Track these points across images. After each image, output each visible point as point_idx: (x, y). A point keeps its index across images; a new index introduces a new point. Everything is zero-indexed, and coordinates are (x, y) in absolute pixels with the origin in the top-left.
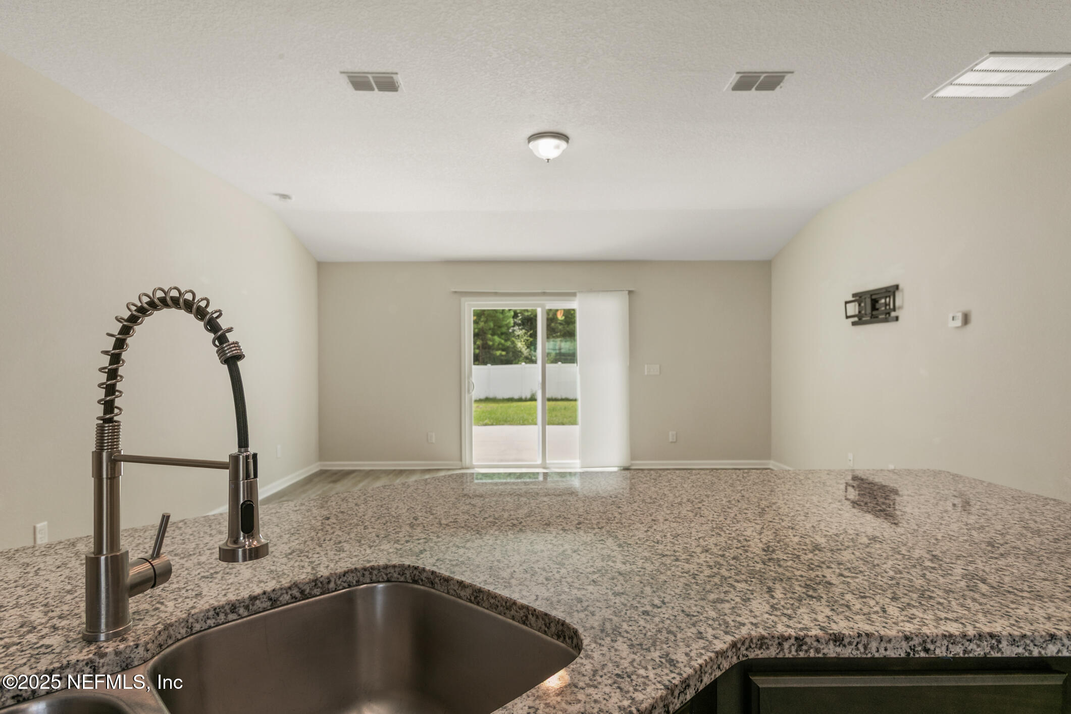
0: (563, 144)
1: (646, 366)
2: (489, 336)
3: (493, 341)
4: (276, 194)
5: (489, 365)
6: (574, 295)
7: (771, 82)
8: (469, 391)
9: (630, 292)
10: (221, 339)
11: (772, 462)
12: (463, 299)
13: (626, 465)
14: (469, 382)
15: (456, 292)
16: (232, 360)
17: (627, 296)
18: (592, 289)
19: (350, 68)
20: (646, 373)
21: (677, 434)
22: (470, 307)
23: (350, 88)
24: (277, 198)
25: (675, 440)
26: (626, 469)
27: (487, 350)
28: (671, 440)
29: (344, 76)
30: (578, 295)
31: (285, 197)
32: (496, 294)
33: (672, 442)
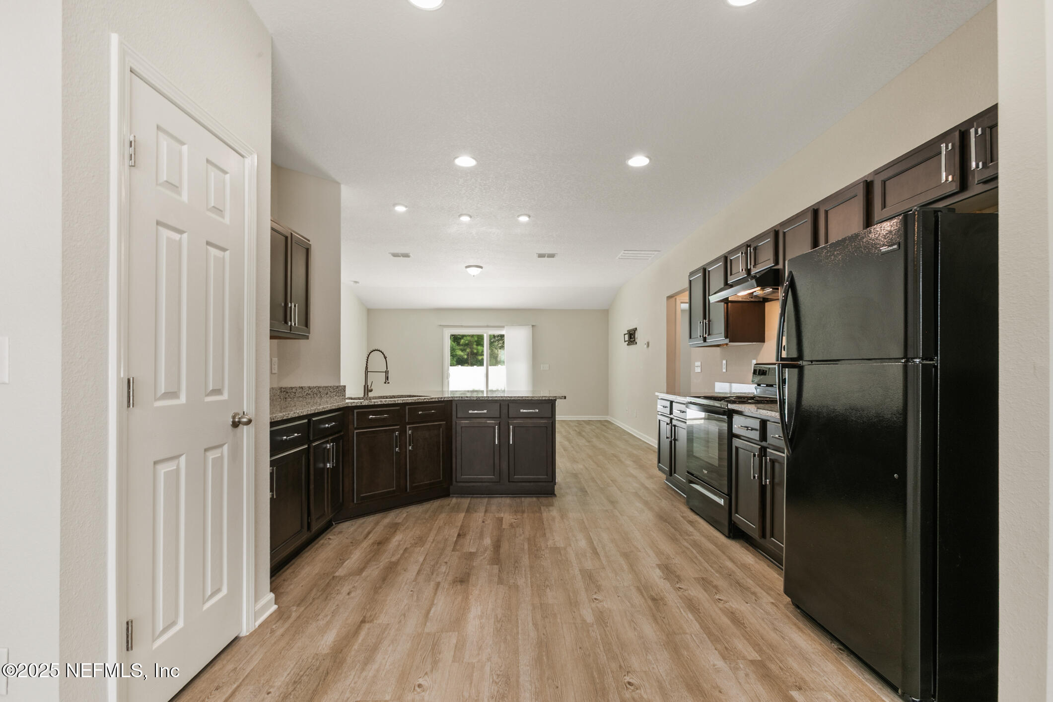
0: (480, 269)
1: (542, 365)
2: (475, 346)
3: (477, 349)
5: (475, 367)
6: (503, 327)
7: (552, 256)
8: (447, 378)
9: (533, 326)
10: (384, 356)
11: (609, 417)
12: (444, 329)
14: (447, 373)
15: (440, 325)
16: (385, 358)
17: (531, 328)
18: (513, 324)
19: (392, 252)
20: (542, 369)
22: (447, 333)
23: (392, 257)
27: (474, 356)
29: (390, 254)
30: (505, 327)
31: (356, 282)
32: (462, 326)
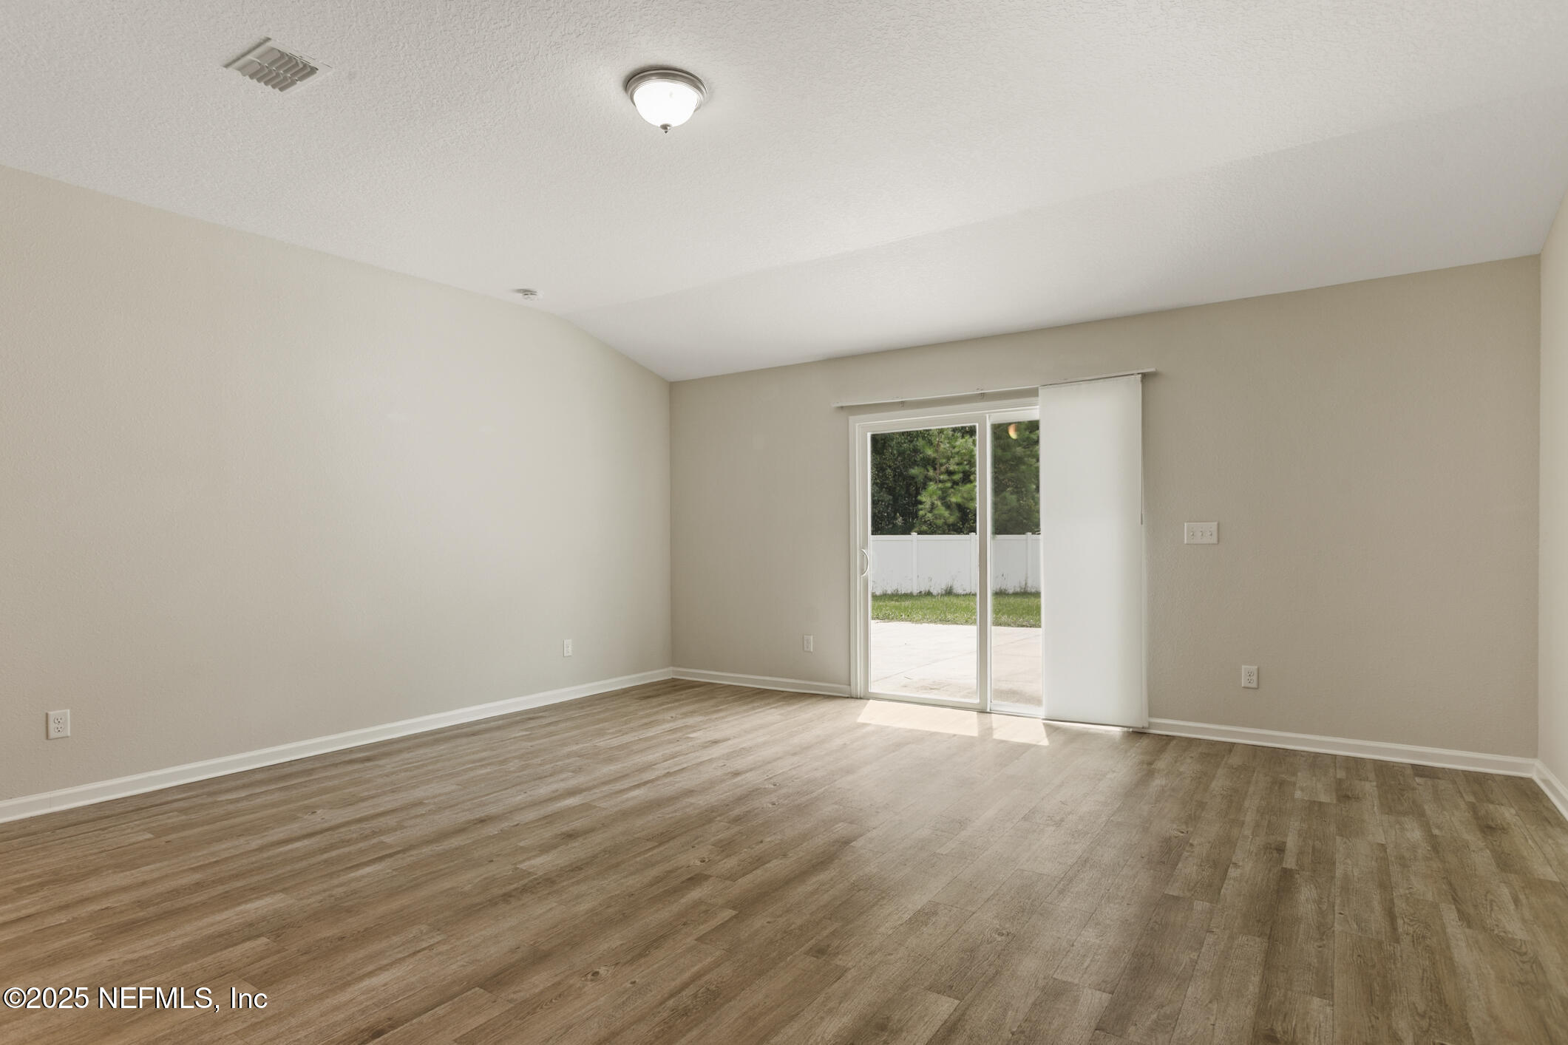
1: (1185, 524)
4: (519, 291)
6: (1033, 393)
8: (861, 570)
9: (1145, 376)
12: (852, 419)
13: (1139, 723)
14: (861, 555)
15: (842, 407)
17: (1142, 383)
18: (1067, 378)
20: (1186, 542)
21: (1258, 669)
22: (867, 430)
24: (521, 295)
25: (1254, 685)
26: (1137, 734)
28: (1244, 683)
30: (1041, 392)
31: (526, 292)
32: (903, 405)
33: (1244, 687)
